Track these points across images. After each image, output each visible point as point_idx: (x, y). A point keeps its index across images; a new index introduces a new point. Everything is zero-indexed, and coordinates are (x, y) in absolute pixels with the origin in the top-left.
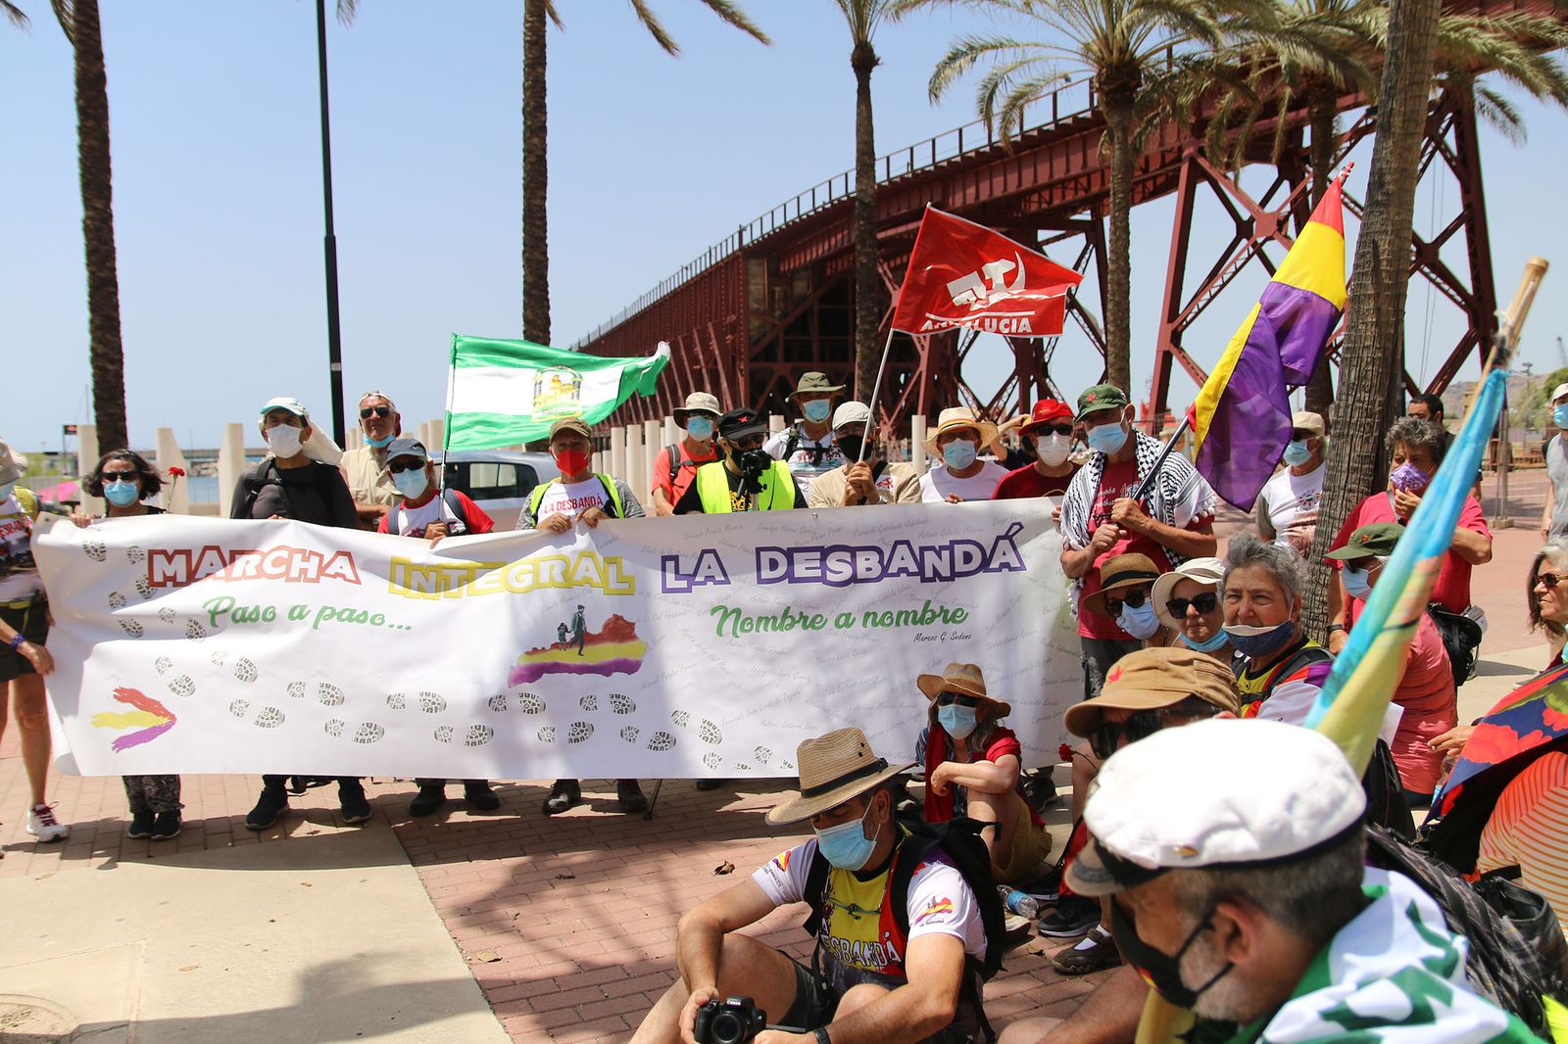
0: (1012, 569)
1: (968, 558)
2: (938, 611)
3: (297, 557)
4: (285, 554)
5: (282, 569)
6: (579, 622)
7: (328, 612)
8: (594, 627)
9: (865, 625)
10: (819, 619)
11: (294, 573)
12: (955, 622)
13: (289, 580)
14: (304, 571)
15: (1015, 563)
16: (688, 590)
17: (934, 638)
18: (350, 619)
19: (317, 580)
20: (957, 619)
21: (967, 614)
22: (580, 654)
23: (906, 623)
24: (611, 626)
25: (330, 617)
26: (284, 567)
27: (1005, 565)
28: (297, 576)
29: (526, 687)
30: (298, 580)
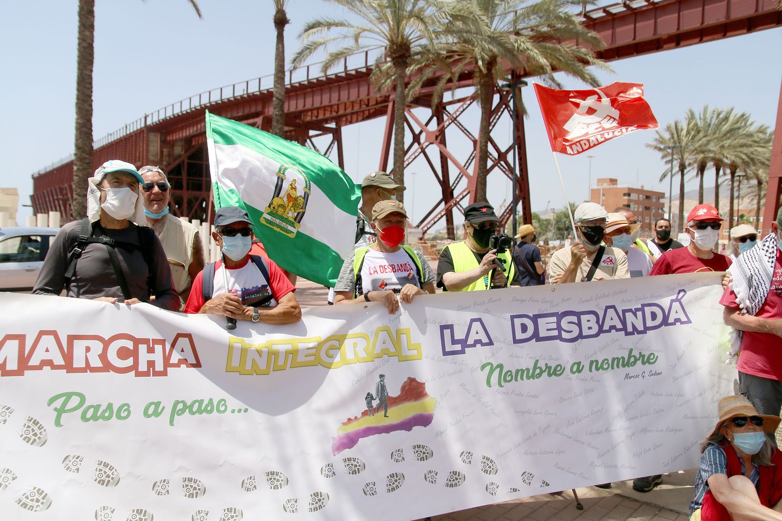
0: (682, 323)
1: (654, 316)
2: (638, 356)
3: (143, 348)
4: (130, 345)
5: (130, 362)
6: (382, 388)
7: (180, 406)
8: (394, 391)
9: (590, 370)
10: (559, 368)
11: (143, 367)
12: (650, 363)
13: (139, 374)
14: (151, 364)
15: (684, 319)
16: (462, 352)
17: (637, 376)
18: (200, 411)
19: (164, 373)
20: (651, 361)
21: (657, 357)
22: (385, 416)
23: (618, 367)
24: (407, 388)
25: (183, 411)
26: (132, 359)
27: (677, 320)
28: (146, 370)
29: (347, 453)
30: (146, 374)
